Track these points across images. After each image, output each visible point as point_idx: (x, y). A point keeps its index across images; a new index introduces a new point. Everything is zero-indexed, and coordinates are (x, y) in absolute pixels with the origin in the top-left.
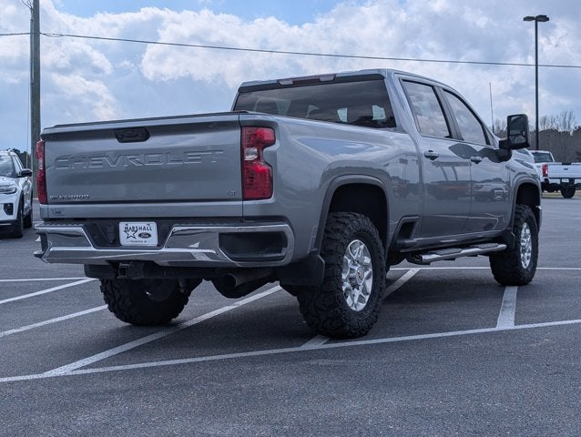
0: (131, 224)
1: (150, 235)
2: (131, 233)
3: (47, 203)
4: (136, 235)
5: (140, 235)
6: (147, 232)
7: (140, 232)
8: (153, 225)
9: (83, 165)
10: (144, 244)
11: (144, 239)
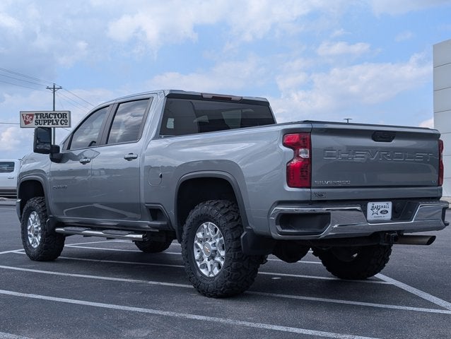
0: (376, 204)
1: (387, 212)
2: (375, 210)
3: (310, 187)
6: (386, 209)
7: (381, 209)
8: (390, 204)
9: (348, 156)
10: (383, 218)
11: (383, 215)
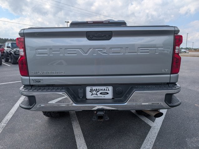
1: (108, 93)
3: (28, 76)
4: (98, 93)
5: (101, 93)
6: (106, 91)
8: (110, 88)
9: (60, 54)
10: (103, 98)
